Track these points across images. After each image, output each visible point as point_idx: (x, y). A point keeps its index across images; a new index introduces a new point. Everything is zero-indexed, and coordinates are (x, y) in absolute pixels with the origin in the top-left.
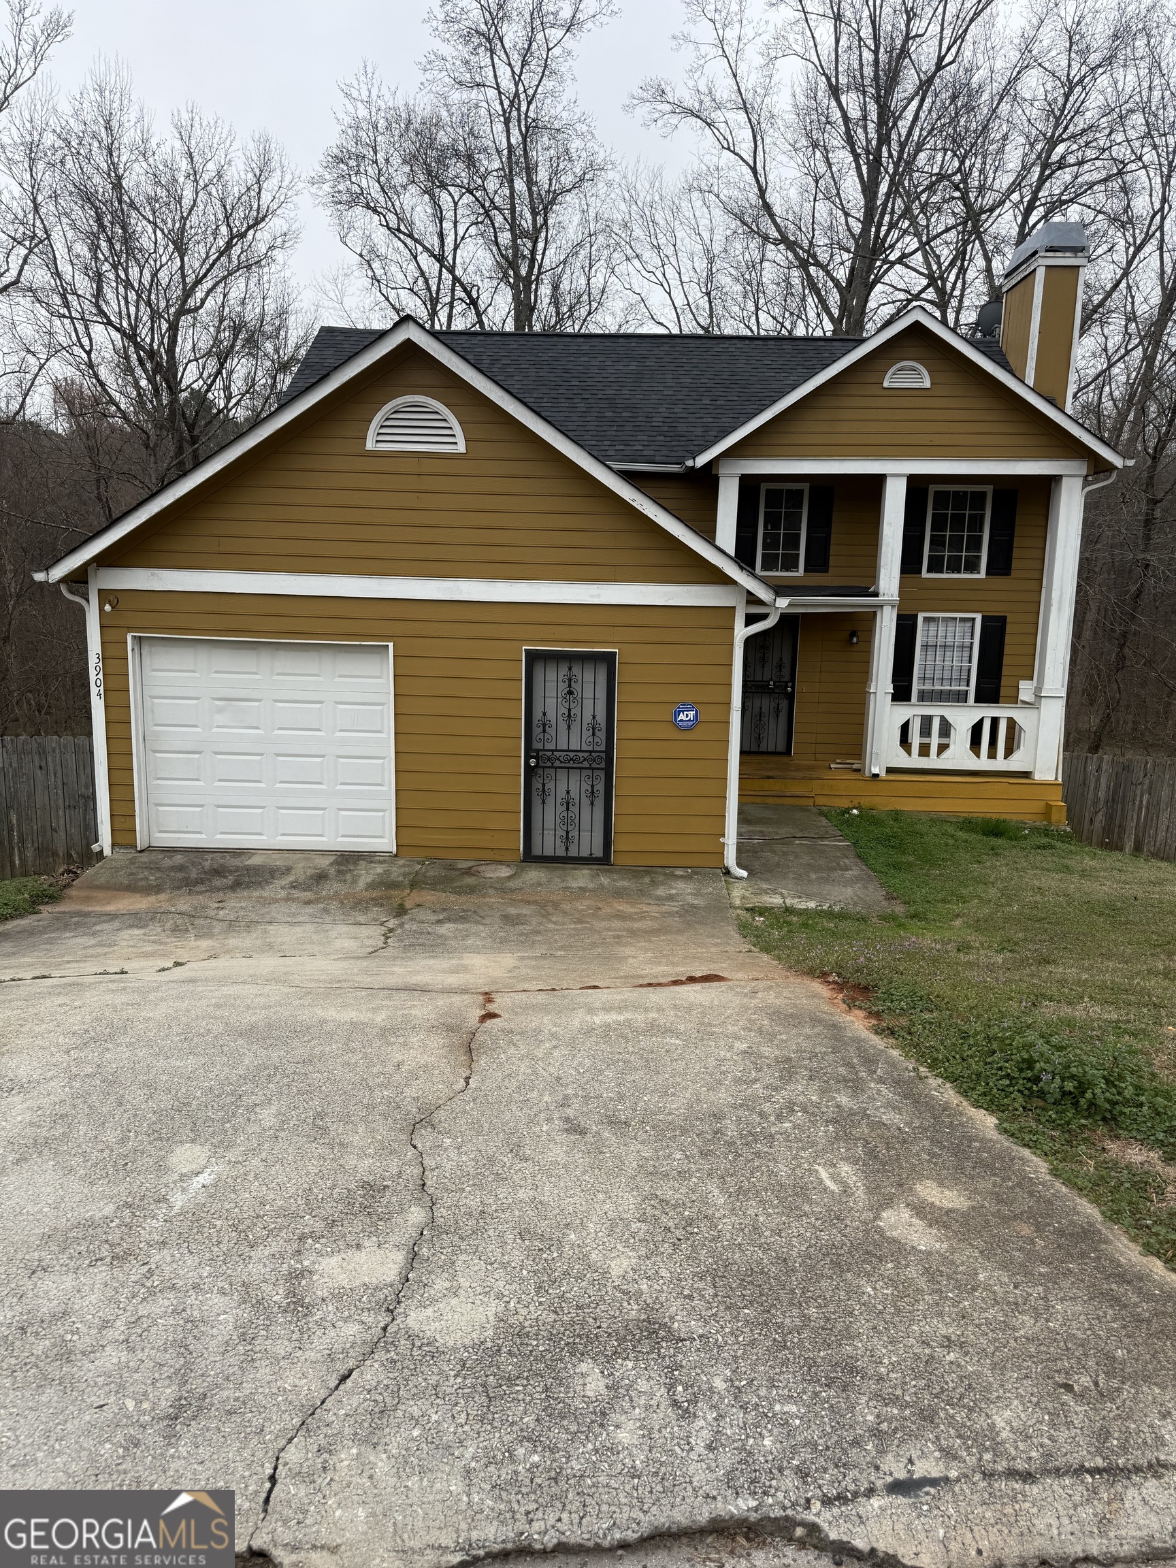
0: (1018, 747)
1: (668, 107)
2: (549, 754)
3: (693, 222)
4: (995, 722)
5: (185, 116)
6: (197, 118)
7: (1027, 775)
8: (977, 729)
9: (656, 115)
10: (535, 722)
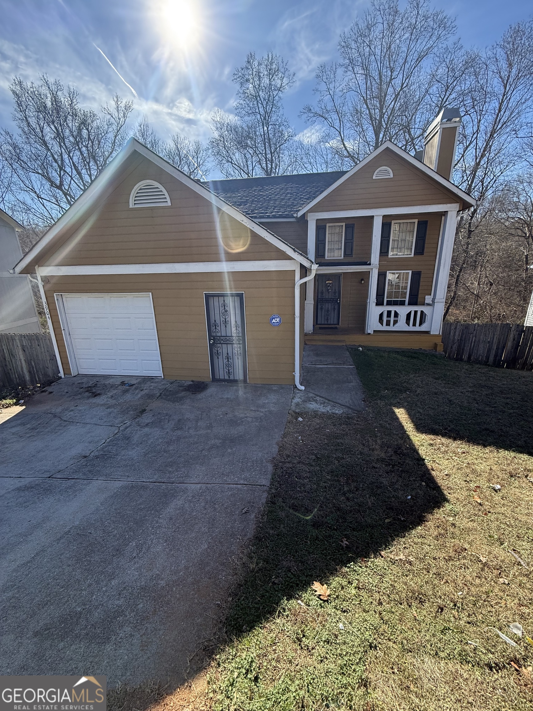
0: (425, 322)
1: (312, 115)
2: (219, 338)
3: (321, 153)
4: (416, 312)
5: (176, 137)
6: (179, 138)
7: (427, 332)
8: (409, 315)
9: (309, 118)
10: (212, 324)
